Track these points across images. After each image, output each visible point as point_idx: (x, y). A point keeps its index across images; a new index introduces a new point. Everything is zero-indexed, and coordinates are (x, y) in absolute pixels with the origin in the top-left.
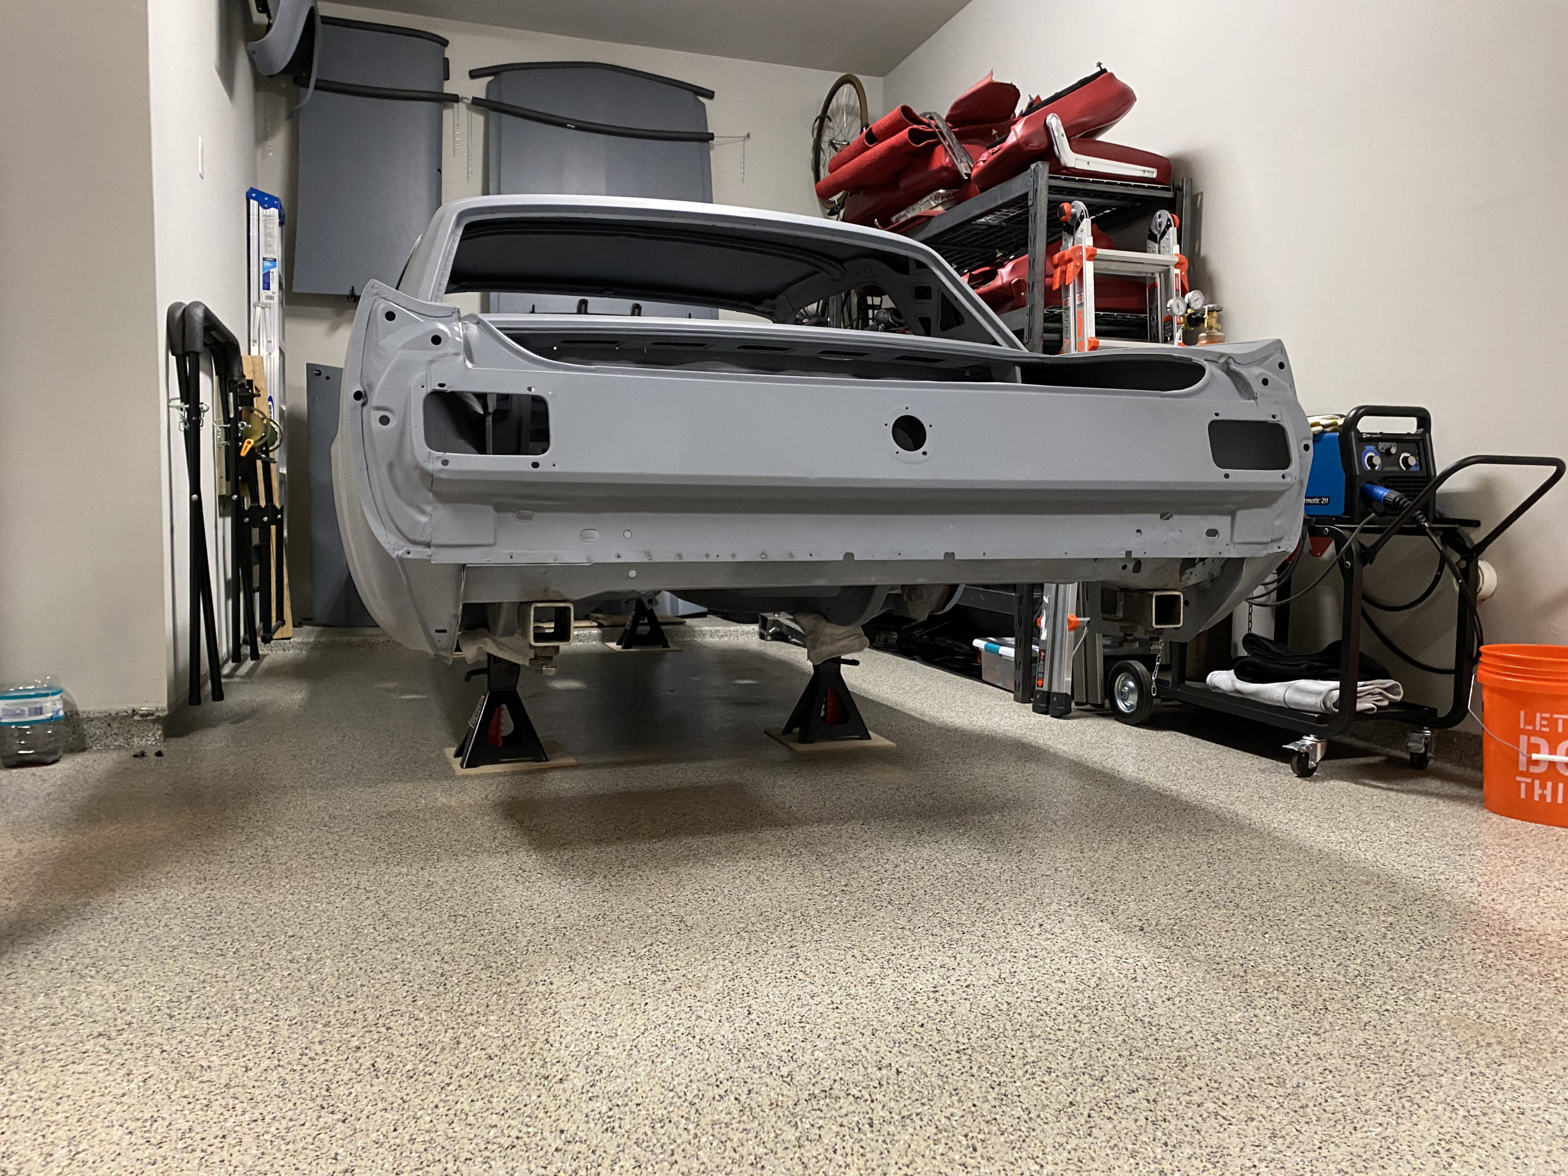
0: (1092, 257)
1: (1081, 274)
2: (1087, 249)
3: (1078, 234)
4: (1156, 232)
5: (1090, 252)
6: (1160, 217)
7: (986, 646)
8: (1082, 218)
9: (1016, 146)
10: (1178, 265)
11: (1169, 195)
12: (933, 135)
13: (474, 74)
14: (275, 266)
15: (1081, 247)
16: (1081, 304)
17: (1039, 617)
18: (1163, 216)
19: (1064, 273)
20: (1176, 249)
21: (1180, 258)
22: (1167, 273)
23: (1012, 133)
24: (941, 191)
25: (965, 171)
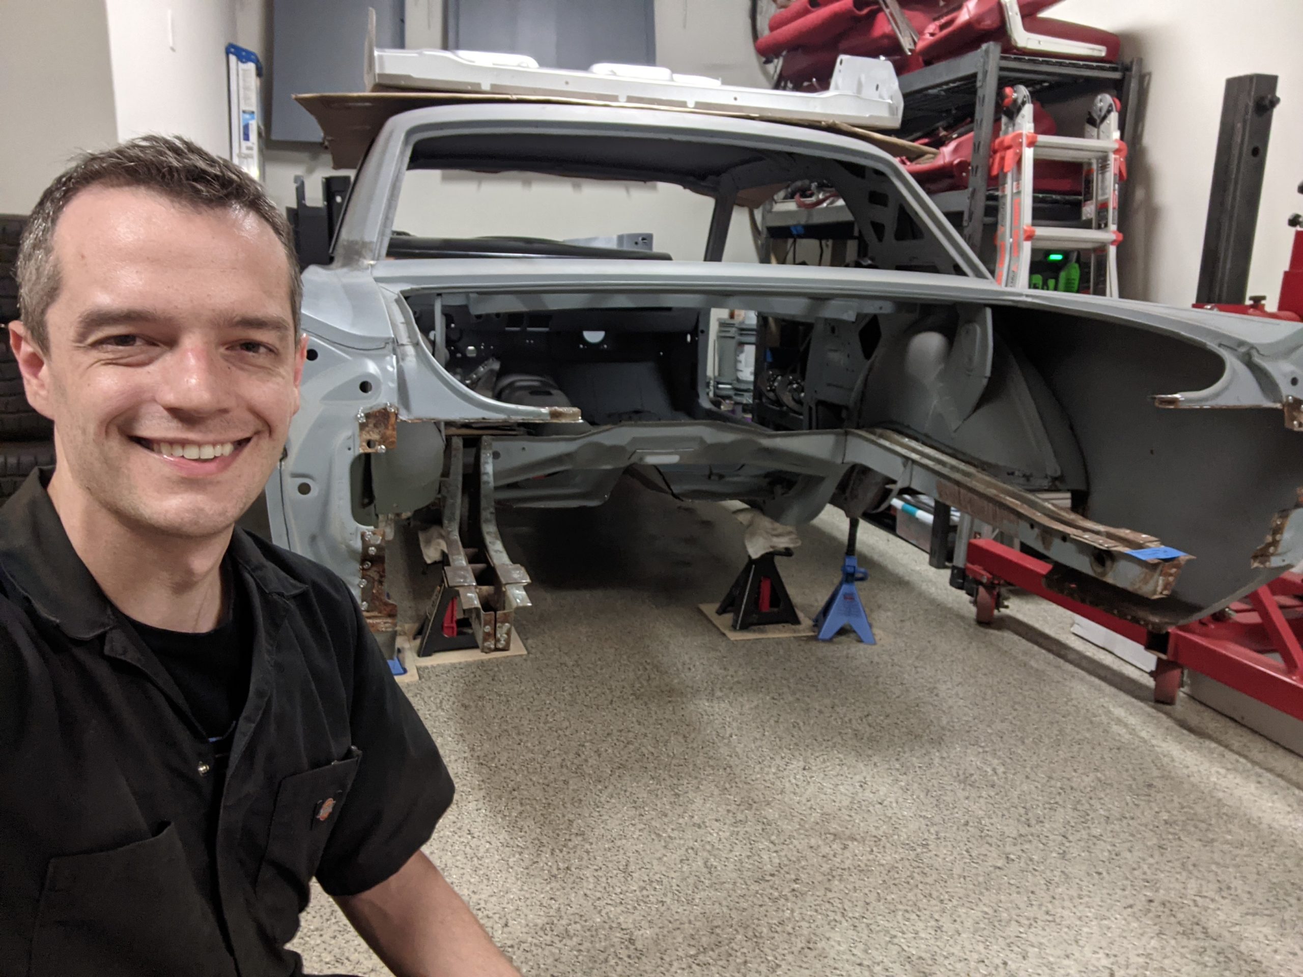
0: (1032, 144)
1: (1019, 163)
2: (1027, 136)
3: (1019, 120)
5: (1030, 139)
6: (1101, 101)
7: (902, 505)
8: (1024, 103)
9: (968, 24)
10: (1116, 151)
11: (1115, 76)
12: (876, 2)
14: (253, 118)
15: (1021, 133)
16: (1019, 193)
18: (1105, 100)
19: (1003, 159)
20: (1116, 135)
22: (1104, 160)
23: (964, 10)
25: (908, 46)
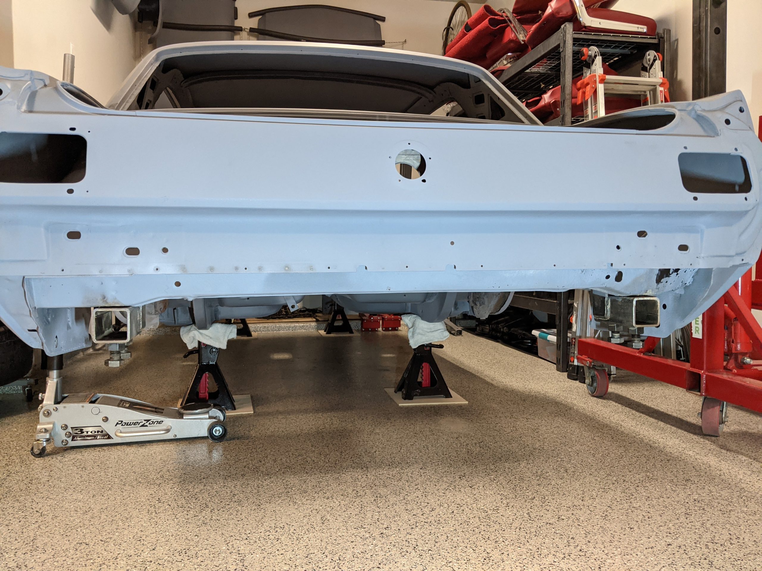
0: (602, 81)
1: (595, 92)
2: (599, 76)
3: (593, 67)
4: (646, 65)
5: (601, 78)
6: (649, 55)
7: (539, 334)
8: (595, 56)
9: (552, 15)
10: (662, 85)
11: (655, 41)
12: (504, 21)
13: (251, 15)
15: (595, 75)
16: (596, 112)
17: (571, 316)
18: (651, 54)
19: (584, 93)
20: (660, 74)
21: (663, 80)
22: (654, 91)
23: (549, 7)
24: (509, 54)
25: (522, 39)
